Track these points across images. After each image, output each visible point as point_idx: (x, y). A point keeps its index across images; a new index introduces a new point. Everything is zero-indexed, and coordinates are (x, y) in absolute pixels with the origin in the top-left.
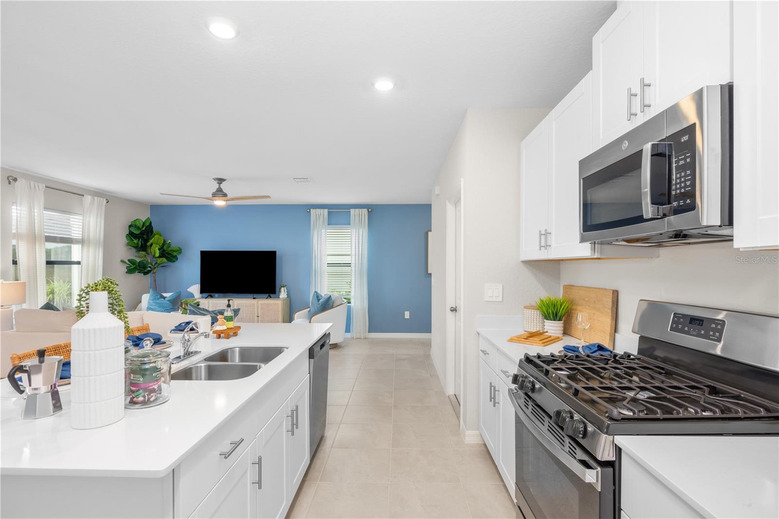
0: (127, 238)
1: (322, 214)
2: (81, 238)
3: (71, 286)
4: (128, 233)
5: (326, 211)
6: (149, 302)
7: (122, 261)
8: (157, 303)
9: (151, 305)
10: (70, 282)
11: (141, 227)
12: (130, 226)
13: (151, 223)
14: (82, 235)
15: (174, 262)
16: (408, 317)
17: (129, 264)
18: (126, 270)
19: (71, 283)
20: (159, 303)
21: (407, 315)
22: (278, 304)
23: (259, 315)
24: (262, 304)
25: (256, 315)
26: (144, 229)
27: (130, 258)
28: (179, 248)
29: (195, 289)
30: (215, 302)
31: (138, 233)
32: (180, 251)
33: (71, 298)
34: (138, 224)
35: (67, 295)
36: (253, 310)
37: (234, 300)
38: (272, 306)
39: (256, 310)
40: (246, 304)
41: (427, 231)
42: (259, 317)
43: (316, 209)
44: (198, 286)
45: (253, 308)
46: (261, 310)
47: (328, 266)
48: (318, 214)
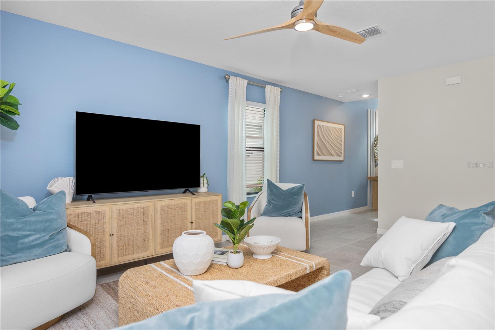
1: (242, 84)
5: (246, 81)
22: (217, 200)
23: (194, 219)
24: (197, 203)
25: (189, 220)
29: (64, 187)
36: (184, 215)
37: (155, 200)
38: (210, 204)
39: (189, 213)
40: (175, 205)
41: (314, 120)
42: (194, 224)
43: (237, 77)
44: (68, 180)
45: (185, 211)
46: (196, 212)
47: (247, 150)
48: (239, 84)
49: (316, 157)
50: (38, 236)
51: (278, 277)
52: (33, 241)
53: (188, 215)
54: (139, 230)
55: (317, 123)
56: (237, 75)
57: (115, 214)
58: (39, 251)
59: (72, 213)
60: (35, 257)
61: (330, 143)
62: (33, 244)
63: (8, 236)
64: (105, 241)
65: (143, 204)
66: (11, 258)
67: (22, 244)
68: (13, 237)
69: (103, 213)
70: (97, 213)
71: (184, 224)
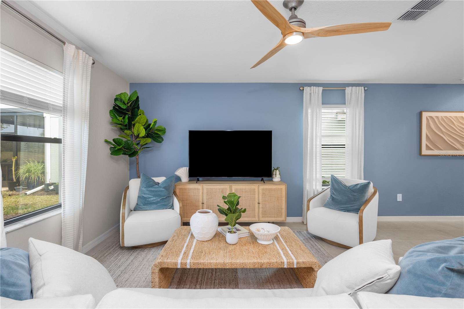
0: (110, 115)
1: (317, 92)
2: (62, 106)
3: (44, 165)
4: (112, 108)
5: (321, 89)
6: (140, 190)
7: (107, 142)
8: (151, 191)
9: (145, 194)
10: (43, 162)
11: (126, 102)
12: (116, 100)
13: (138, 97)
14: (64, 102)
15: (161, 142)
16: (401, 200)
17: (113, 145)
18: (111, 152)
19: (44, 164)
20: (153, 191)
21: (400, 197)
22: (281, 189)
23: (260, 201)
24: (263, 189)
25: (257, 201)
26: (129, 105)
27: (116, 137)
28: (164, 128)
29: (183, 172)
30: (209, 187)
31: (124, 108)
32: (164, 131)
33: (44, 175)
34: (123, 98)
35: (41, 173)
36: (253, 197)
37: (231, 185)
38: (275, 191)
39: (256, 196)
40: (245, 189)
41: (421, 111)
42: (260, 204)
43: (310, 86)
44: (185, 169)
45: (253, 194)
46: (262, 196)
47: (322, 147)
48: (313, 92)
49: (425, 152)
50: (155, 198)
51: (246, 261)
52: (152, 200)
53: (256, 197)
54: (220, 203)
55: (425, 115)
56: (310, 85)
57: (205, 191)
58: (155, 206)
59: (182, 188)
60: (153, 209)
61: (451, 135)
62: (152, 202)
63: (143, 196)
64: (199, 206)
65: (222, 187)
66: (143, 208)
67: (148, 201)
68: (144, 197)
69: (198, 189)
70: (195, 189)
71: (252, 203)
